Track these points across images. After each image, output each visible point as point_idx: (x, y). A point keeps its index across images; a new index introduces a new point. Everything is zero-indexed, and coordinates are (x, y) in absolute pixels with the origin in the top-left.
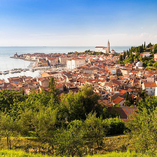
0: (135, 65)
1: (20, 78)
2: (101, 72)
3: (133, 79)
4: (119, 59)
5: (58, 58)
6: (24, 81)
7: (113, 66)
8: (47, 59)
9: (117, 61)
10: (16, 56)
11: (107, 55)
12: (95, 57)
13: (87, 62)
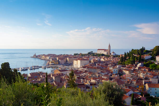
0: (136, 66)
1: (38, 74)
2: (104, 71)
3: (135, 79)
4: (119, 60)
5: (66, 59)
6: (41, 76)
7: (114, 66)
8: (57, 59)
9: (118, 62)
10: (35, 56)
11: (108, 56)
12: (97, 58)
13: (90, 62)
